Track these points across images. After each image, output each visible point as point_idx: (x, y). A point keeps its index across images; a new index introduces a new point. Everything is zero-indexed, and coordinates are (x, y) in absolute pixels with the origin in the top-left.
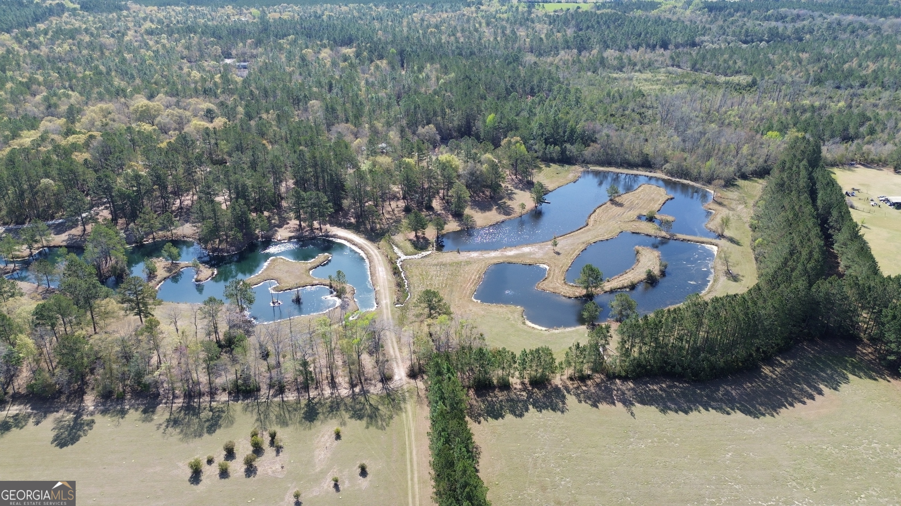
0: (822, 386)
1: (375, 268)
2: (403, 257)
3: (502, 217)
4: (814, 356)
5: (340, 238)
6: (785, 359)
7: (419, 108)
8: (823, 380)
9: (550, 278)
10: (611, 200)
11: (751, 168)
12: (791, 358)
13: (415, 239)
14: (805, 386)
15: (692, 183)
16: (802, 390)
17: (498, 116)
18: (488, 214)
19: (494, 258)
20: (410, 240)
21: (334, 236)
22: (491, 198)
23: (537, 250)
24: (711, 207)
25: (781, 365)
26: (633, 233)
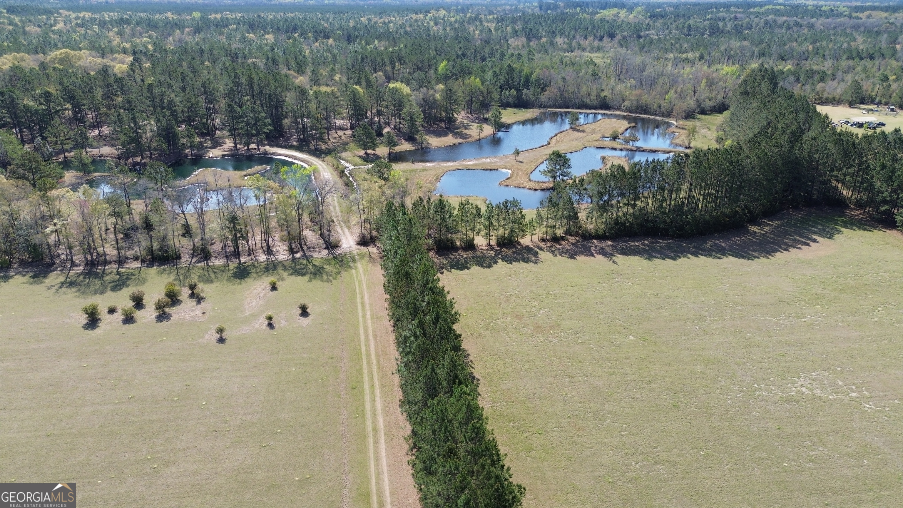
0: (815, 237)
1: (319, 173)
2: (351, 167)
3: (459, 141)
4: (801, 217)
5: (280, 155)
6: (772, 221)
7: (367, 58)
8: (815, 233)
9: (514, 178)
10: (572, 128)
11: (709, 104)
12: (778, 220)
13: (365, 155)
14: (797, 238)
15: (652, 117)
16: (795, 240)
17: (451, 63)
18: (443, 139)
19: (452, 166)
20: (360, 156)
21: (274, 154)
22: (446, 128)
23: (498, 160)
24: (675, 130)
25: (768, 225)
26: (598, 148)
